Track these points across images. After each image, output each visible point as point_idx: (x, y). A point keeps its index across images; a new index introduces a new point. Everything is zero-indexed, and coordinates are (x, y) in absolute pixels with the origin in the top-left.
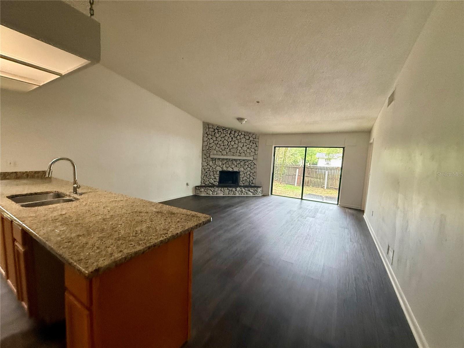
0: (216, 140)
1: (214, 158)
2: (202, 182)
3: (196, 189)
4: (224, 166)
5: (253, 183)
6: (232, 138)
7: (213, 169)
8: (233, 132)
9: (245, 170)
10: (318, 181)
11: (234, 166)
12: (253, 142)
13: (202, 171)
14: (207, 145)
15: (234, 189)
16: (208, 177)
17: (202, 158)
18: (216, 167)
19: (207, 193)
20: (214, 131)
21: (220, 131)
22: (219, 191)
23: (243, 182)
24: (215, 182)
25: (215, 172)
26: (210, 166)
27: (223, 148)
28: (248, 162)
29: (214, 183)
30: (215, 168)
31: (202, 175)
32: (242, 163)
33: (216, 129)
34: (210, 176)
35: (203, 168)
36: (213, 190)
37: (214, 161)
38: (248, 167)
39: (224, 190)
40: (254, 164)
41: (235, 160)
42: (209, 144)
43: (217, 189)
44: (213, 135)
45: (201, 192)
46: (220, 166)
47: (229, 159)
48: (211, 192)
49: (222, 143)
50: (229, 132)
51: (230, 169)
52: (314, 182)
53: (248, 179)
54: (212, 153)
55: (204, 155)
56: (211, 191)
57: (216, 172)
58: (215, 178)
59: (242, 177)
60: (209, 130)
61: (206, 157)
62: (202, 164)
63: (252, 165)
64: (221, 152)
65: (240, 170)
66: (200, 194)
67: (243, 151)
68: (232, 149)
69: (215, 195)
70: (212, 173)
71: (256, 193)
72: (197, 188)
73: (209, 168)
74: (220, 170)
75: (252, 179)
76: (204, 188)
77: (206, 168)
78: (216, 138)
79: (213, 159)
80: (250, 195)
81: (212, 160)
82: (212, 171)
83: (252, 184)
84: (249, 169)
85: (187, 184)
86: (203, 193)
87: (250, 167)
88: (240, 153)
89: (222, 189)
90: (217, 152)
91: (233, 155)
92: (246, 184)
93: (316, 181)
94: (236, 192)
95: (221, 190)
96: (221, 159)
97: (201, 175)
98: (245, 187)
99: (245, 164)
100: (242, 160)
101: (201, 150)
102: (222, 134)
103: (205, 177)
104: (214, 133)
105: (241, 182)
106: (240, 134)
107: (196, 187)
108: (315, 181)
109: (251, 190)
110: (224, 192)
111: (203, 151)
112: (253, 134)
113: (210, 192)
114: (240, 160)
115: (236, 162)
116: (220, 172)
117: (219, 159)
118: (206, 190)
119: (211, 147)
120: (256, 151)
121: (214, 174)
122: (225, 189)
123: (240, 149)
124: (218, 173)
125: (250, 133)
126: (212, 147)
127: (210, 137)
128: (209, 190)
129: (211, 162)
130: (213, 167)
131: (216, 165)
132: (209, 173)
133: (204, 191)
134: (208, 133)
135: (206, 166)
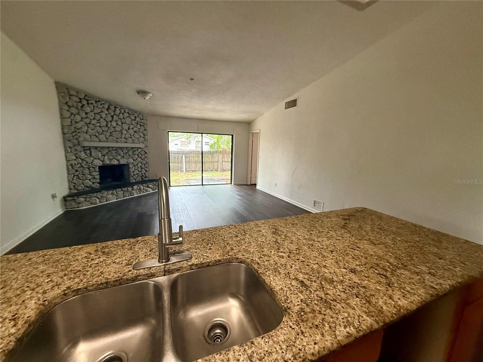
0: (87, 118)
1: (88, 147)
2: (72, 187)
3: (66, 200)
4: (106, 158)
5: (146, 177)
6: (113, 117)
7: (88, 164)
8: (112, 108)
9: (134, 161)
11: (120, 157)
13: (68, 168)
14: (71, 125)
16: (82, 178)
17: (65, 147)
18: (93, 161)
19: (91, 203)
20: (80, 102)
21: (92, 104)
22: (110, 196)
23: (134, 177)
24: (93, 183)
25: (92, 169)
26: (82, 160)
27: (100, 130)
28: (137, 150)
29: (93, 186)
30: (91, 163)
31: (70, 176)
32: (130, 153)
33: (84, 98)
34: (84, 175)
35: (69, 165)
36: (100, 197)
37: (88, 152)
38: (138, 157)
39: (117, 193)
40: (144, 152)
41: (120, 148)
42: (74, 122)
43: (104, 193)
44: (79, 108)
45: (79, 203)
46: (98, 159)
47: (113, 147)
48: (98, 200)
49: (98, 123)
50: (106, 107)
51: (115, 162)
52: (173, 167)
53: (140, 173)
54: (82, 139)
55: (67, 142)
57: (94, 168)
58: (94, 178)
59: (133, 171)
60: (70, 99)
61: (71, 145)
62: (66, 156)
63: (143, 154)
64: (96, 136)
65: (128, 161)
66: (77, 207)
67: (130, 136)
68: (114, 133)
69: (104, 202)
70: (87, 171)
71: (156, 188)
72: (68, 199)
73: (80, 164)
74: (100, 165)
75: (145, 172)
76: (85, 196)
77: (75, 163)
78: (86, 113)
79: (85, 149)
80: (150, 191)
82: (87, 168)
84: (139, 159)
85: (53, 196)
86: (84, 205)
87: (140, 157)
88: (126, 139)
89: (115, 192)
90: (91, 136)
91: (117, 142)
92: (139, 179)
93: (175, 166)
94: (134, 191)
95: (112, 194)
96: (99, 147)
97: (68, 177)
98: (137, 183)
99: (135, 153)
100: (130, 149)
101: (61, 133)
102: (96, 108)
103: (75, 178)
104: (81, 104)
105: (132, 178)
107: (64, 197)
109: (150, 186)
110: (117, 196)
111: (64, 134)
112: (140, 114)
114: (127, 148)
115: (122, 151)
116: (100, 167)
117: (96, 148)
118: (88, 199)
119: (78, 129)
120: (146, 136)
121: (91, 171)
122: (119, 191)
123: (125, 132)
124: (97, 169)
125: (136, 112)
126: (81, 128)
127: (74, 111)
128: (94, 197)
129: (83, 153)
130: (87, 160)
131: (93, 157)
132: (81, 171)
133: (85, 201)
134: (70, 104)
135: (75, 160)
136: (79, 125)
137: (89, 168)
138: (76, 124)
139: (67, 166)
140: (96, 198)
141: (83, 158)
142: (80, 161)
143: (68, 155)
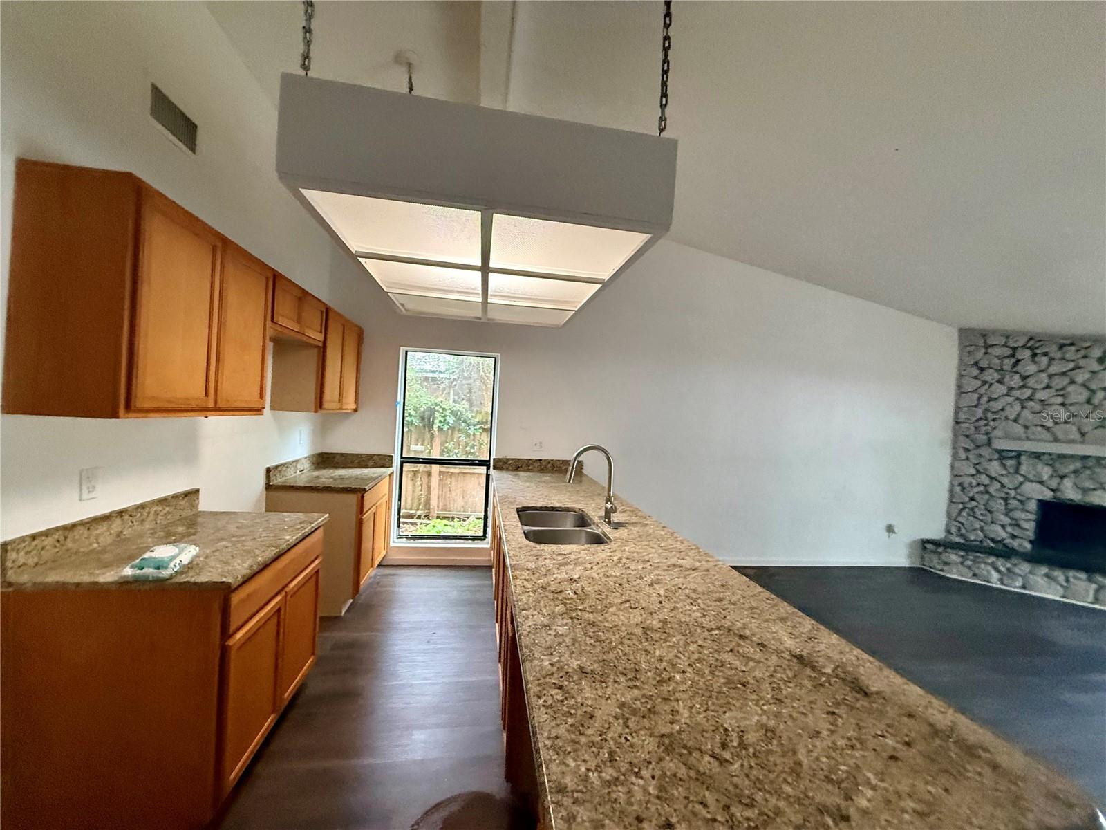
0: (1024, 386)
1: (1012, 451)
2: (954, 530)
3: (925, 548)
4: (1067, 483)
7: (1006, 490)
13: (951, 492)
14: (976, 406)
16: (981, 518)
17: (954, 448)
18: (1021, 484)
19: (976, 575)
20: (1013, 355)
21: (1046, 354)
22: (1042, 581)
24: (1013, 537)
25: (1014, 503)
26: (992, 478)
29: (1008, 541)
30: (1015, 489)
31: (954, 506)
33: (1024, 346)
34: (990, 512)
35: (956, 483)
36: (1003, 569)
37: (1010, 463)
39: (1068, 581)
42: (985, 399)
43: (1025, 567)
44: (1007, 368)
45: (946, 563)
46: (1041, 483)
47: (1099, 459)
48: (995, 576)
49: (1057, 396)
54: (998, 433)
55: (962, 438)
56: (998, 571)
57: (1022, 502)
58: (1018, 525)
60: (986, 353)
61: (971, 446)
62: (952, 467)
64: (1048, 429)
66: (942, 570)
69: (1016, 587)
70: (999, 505)
72: (929, 546)
73: (985, 486)
74: (1040, 498)
76: (962, 553)
77: (971, 483)
78: (1024, 378)
79: (1002, 455)
81: (1002, 458)
82: (1002, 498)
85: (890, 529)
86: (955, 570)
89: (1059, 574)
90: (1026, 428)
95: (1047, 576)
96: (1050, 454)
97: (949, 506)
101: (951, 421)
102: (1056, 361)
103: (964, 514)
104: (1013, 360)
107: (924, 542)
110: (1065, 588)
111: (957, 423)
113: (988, 572)
116: (1043, 504)
117: (1038, 456)
118: (969, 563)
119: (995, 412)
121: (1010, 507)
122: (1075, 578)
124: (1033, 506)
126: (1003, 410)
127: (991, 376)
128: (986, 563)
129: (996, 464)
130: (1005, 480)
131: (1021, 475)
132: (982, 502)
133: (962, 563)
134: (983, 364)
135: (973, 475)
136: (997, 406)
137: (1006, 500)
138: (991, 403)
139: (952, 486)
140: (989, 568)
141: (993, 475)
142: (986, 481)
143: (957, 464)
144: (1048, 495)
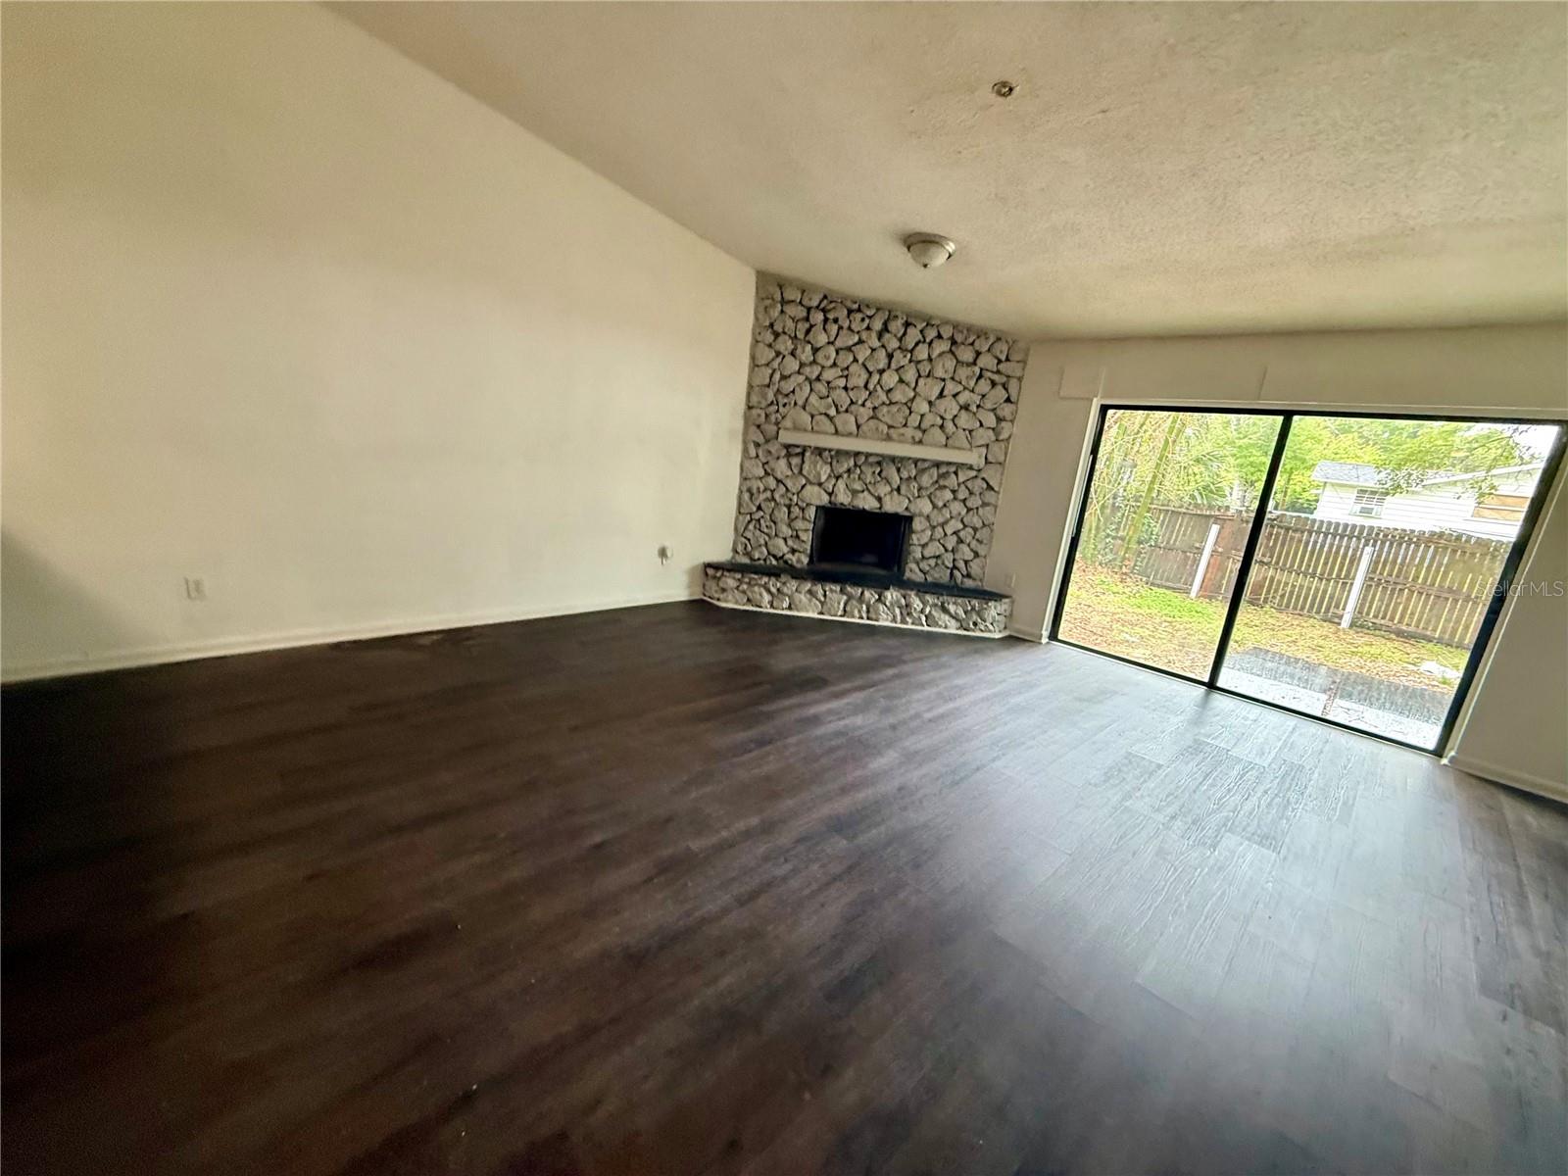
0: (814, 362)
1: (798, 446)
2: (740, 548)
3: (707, 574)
4: (841, 484)
5: (969, 576)
6: (890, 356)
7: (790, 495)
8: (896, 326)
9: (935, 510)
10: (1309, 589)
11: (888, 489)
12: (996, 377)
13: (740, 498)
14: (768, 386)
15: (870, 595)
16: (766, 530)
17: (745, 442)
18: (803, 487)
19: (749, 600)
20: (807, 319)
21: (836, 321)
22: (803, 598)
23: (924, 565)
24: (793, 551)
25: (797, 509)
26: (779, 481)
27: (843, 399)
28: (956, 473)
29: (789, 556)
30: (798, 493)
31: (741, 518)
32: (926, 480)
33: (817, 307)
34: (775, 523)
35: (744, 489)
36: (773, 590)
37: (795, 461)
38: (955, 498)
39: (825, 596)
40: (985, 486)
41: (893, 459)
42: (777, 376)
43: (793, 584)
44: (801, 335)
45: (724, 590)
46: (820, 485)
47: (868, 455)
48: (767, 597)
49: (841, 377)
50: (878, 325)
51: (868, 503)
52: (1289, 589)
53: (950, 556)
54: (788, 423)
55: (753, 429)
56: (769, 591)
57: (803, 510)
58: (798, 537)
59: (922, 542)
60: (782, 311)
61: (761, 440)
62: (742, 467)
63: (977, 490)
64: (831, 419)
65: (912, 508)
66: (718, 600)
67: (940, 422)
68: (885, 409)
69: (783, 609)
70: (782, 514)
71: (975, 624)
72: (710, 571)
73: (772, 491)
74: (818, 503)
75: (969, 555)
76: (739, 576)
77: (758, 488)
78: (815, 350)
79: (788, 451)
80: (946, 627)
81: (789, 455)
83: (965, 580)
84: (957, 508)
85: (663, 553)
86: (730, 597)
87: (964, 501)
88: (924, 431)
89: (819, 589)
90: (812, 417)
91: (889, 438)
92: (936, 575)
93: (1301, 587)
94: (881, 607)
95: (810, 592)
96: (830, 450)
97: (737, 519)
98: (924, 588)
99: (942, 482)
100: (926, 465)
101: (742, 407)
102: (844, 332)
103: (751, 527)
104: (807, 325)
105: (914, 566)
106: (931, 334)
107: (709, 565)
108: (1294, 586)
109: (952, 608)
110: (822, 603)
111: (750, 408)
112: (999, 339)
113: (761, 595)
114: (916, 461)
115: (898, 470)
116: (821, 510)
117: (819, 451)
118: (745, 587)
119: (787, 395)
120: (1003, 424)
121: (793, 516)
122: (831, 590)
123: (924, 407)
124: (811, 513)
125: (982, 333)
126: (793, 392)
127: (785, 345)
128: (760, 586)
129: (783, 462)
130: (789, 484)
131: (804, 476)
132: (769, 511)
133: (737, 588)
134: (778, 328)
135: (761, 478)
136: (787, 386)
137: (789, 507)
138: (783, 383)
139: (741, 491)
140: (762, 590)
141: (779, 476)
142: (772, 483)
143: (747, 464)
144: (825, 499)
